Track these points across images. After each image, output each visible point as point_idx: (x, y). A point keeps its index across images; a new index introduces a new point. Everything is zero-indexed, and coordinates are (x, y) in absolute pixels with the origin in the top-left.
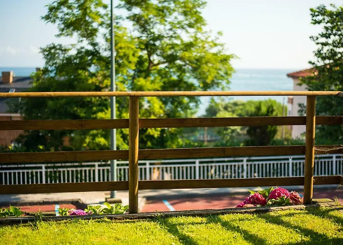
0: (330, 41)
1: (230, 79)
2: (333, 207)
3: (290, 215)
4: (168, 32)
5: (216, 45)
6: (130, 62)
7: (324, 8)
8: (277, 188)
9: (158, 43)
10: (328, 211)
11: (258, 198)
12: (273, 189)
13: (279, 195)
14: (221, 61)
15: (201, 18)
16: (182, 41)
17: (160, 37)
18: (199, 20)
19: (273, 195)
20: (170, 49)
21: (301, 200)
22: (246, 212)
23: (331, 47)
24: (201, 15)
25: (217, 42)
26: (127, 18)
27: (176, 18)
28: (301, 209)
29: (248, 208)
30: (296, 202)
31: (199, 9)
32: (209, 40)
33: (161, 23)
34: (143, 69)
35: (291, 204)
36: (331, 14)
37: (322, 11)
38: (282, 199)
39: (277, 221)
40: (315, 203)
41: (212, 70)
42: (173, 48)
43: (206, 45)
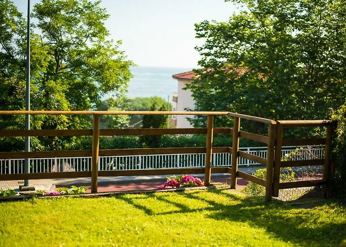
0: (212, 52)
1: (128, 83)
2: (224, 188)
3: (197, 193)
4: (74, 40)
5: (116, 53)
6: (42, 66)
7: (207, 23)
8: (187, 175)
9: (66, 49)
10: (221, 190)
11: (174, 183)
12: (183, 176)
13: (188, 180)
14: (121, 67)
15: (104, 28)
16: (87, 49)
17: (67, 44)
18: (102, 30)
19: (184, 180)
20: (77, 55)
21: (203, 183)
22: (168, 191)
23: (213, 57)
24: (104, 26)
25: (117, 50)
26: (39, 26)
27: (81, 27)
28: (203, 189)
29: (169, 189)
30: (199, 185)
31: (102, 21)
32: (111, 48)
33: (69, 32)
34: (53, 72)
35: (196, 186)
36: (213, 29)
37: (205, 26)
38: (190, 183)
39: (190, 196)
40: (212, 185)
41: (114, 75)
42: (79, 54)
43: (108, 53)
